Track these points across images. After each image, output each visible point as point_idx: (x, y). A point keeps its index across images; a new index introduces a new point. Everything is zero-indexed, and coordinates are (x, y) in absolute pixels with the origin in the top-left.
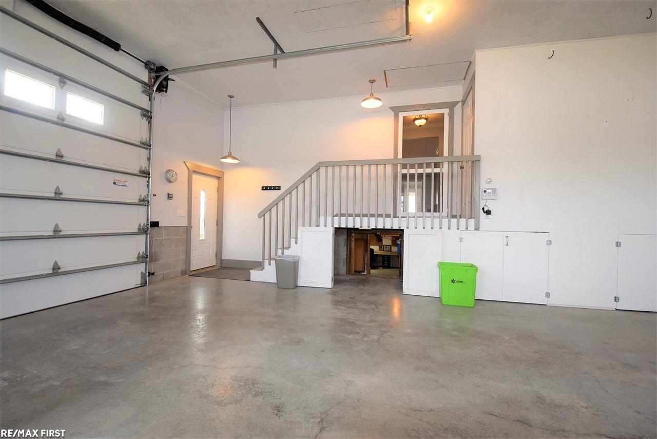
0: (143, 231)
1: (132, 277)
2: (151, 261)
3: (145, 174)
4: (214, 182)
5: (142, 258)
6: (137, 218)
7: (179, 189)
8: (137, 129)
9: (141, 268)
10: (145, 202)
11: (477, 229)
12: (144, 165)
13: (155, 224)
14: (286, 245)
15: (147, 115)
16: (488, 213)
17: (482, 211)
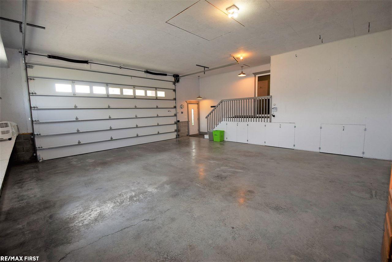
0: (175, 123)
1: (174, 136)
2: (178, 132)
3: (175, 107)
4: (197, 105)
5: (176, 131)
6: (173, 120)
7: (185, 110)
8: (172, 95)
9: (176, 133)
10: (176, 115)
11: (270, 122)
12: (175, 105)
13: (178, 121)
14: (214, 127)
15: (175, 90)
16: (274, 116)
17: (272, 116)
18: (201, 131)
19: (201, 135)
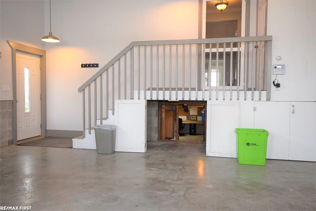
4: (37, 60)
14: (104, 116)
16: (278, 85)
17: (272, 84)
18: (48, 128)
19: (49, 137)
